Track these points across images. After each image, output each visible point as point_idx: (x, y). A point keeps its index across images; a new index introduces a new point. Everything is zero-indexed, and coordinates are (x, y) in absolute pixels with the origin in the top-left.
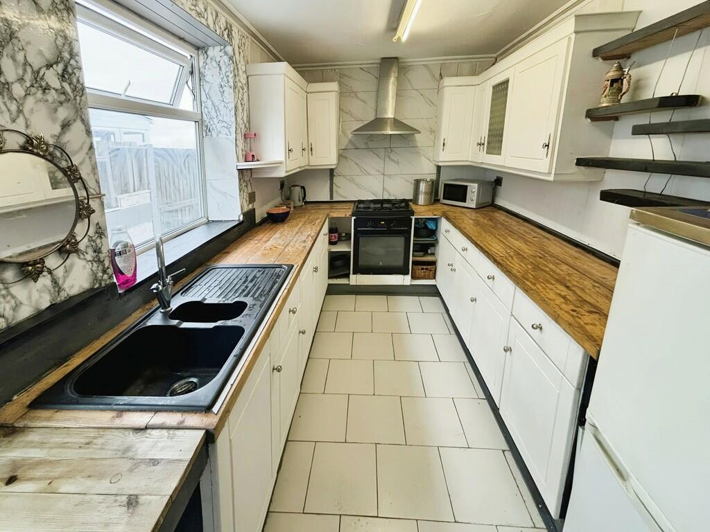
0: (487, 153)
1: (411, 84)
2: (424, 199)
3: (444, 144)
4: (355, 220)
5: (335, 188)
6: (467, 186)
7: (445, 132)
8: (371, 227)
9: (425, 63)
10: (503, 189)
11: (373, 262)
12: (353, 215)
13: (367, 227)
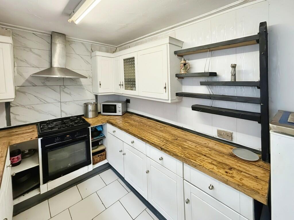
0: (125, 89)
1: (74, 51)
2: (92, 114)
3: (100, 84)
4: (41, 140)
5: (12, 116)
6: (116, 105)
7: (100, 78)
8: (58, 141)
9: (82, 42)
10: (130, 105)
11: (62, 166)
12: (39, 137)
13: (56, 142)
